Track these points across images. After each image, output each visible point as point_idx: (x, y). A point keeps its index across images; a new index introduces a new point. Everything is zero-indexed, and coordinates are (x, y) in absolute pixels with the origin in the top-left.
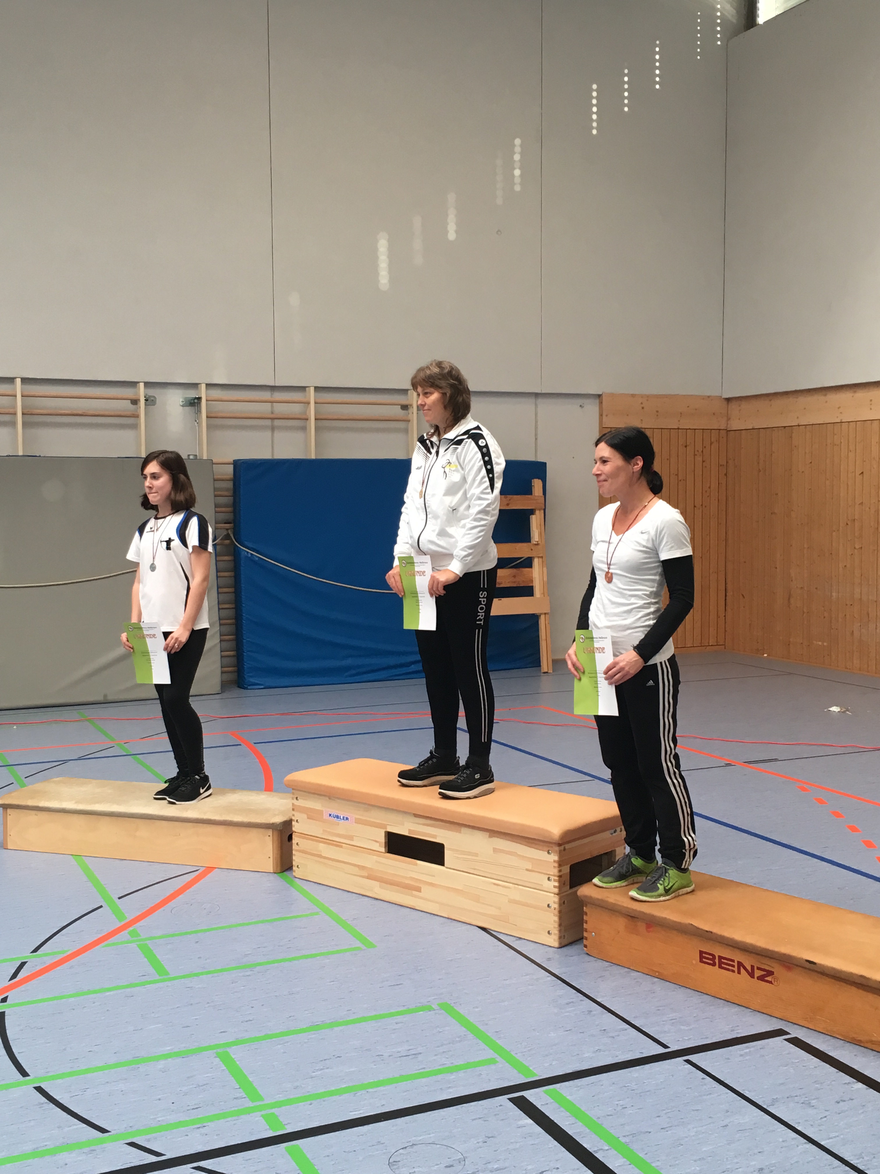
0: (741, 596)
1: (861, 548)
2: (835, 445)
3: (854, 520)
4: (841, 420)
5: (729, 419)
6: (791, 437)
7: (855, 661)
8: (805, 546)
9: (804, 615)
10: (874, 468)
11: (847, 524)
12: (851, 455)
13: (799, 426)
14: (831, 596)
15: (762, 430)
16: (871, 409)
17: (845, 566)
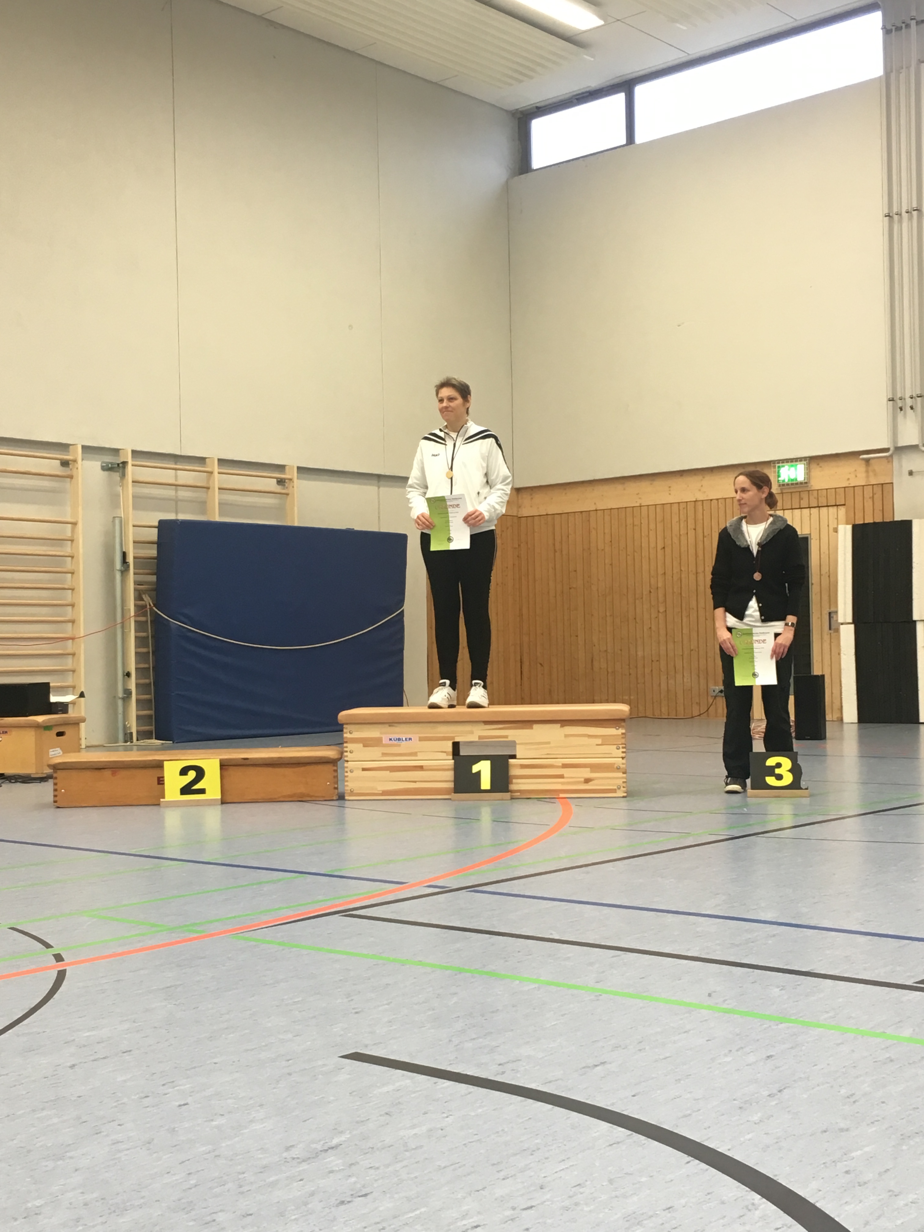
0: (539, 665)
1: (666, 611)
2: (635, 525)
3: (657, 588)
4: (640, 504)
5: (519, 507)
6: (589, 521)
7: (663, 710)
8: (608, 614)
9: (609, 675)
10: (675, 543)
11: (650, 592)
12: (652, 534)
13: (596, 510)
14: (637, 655)
15: (557, 515)
16: (670, 494)
17: (650, 628)
